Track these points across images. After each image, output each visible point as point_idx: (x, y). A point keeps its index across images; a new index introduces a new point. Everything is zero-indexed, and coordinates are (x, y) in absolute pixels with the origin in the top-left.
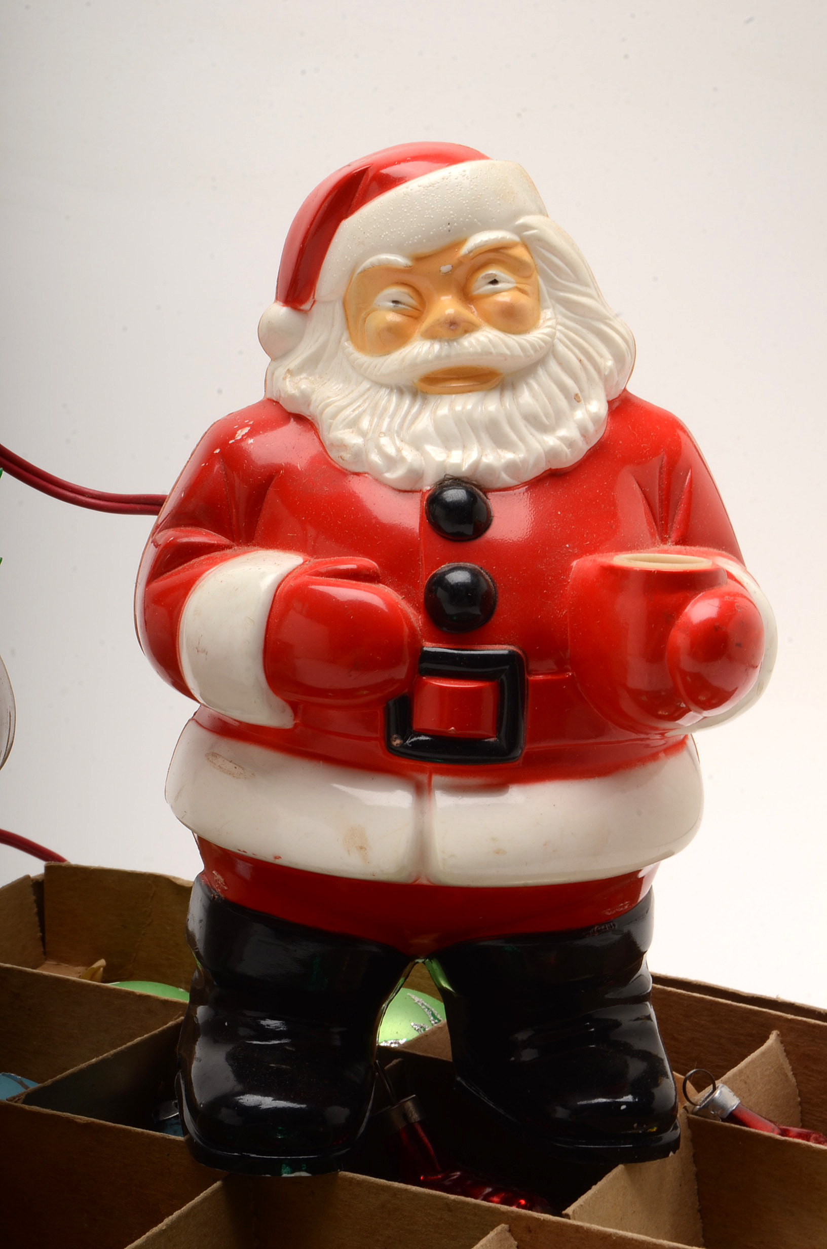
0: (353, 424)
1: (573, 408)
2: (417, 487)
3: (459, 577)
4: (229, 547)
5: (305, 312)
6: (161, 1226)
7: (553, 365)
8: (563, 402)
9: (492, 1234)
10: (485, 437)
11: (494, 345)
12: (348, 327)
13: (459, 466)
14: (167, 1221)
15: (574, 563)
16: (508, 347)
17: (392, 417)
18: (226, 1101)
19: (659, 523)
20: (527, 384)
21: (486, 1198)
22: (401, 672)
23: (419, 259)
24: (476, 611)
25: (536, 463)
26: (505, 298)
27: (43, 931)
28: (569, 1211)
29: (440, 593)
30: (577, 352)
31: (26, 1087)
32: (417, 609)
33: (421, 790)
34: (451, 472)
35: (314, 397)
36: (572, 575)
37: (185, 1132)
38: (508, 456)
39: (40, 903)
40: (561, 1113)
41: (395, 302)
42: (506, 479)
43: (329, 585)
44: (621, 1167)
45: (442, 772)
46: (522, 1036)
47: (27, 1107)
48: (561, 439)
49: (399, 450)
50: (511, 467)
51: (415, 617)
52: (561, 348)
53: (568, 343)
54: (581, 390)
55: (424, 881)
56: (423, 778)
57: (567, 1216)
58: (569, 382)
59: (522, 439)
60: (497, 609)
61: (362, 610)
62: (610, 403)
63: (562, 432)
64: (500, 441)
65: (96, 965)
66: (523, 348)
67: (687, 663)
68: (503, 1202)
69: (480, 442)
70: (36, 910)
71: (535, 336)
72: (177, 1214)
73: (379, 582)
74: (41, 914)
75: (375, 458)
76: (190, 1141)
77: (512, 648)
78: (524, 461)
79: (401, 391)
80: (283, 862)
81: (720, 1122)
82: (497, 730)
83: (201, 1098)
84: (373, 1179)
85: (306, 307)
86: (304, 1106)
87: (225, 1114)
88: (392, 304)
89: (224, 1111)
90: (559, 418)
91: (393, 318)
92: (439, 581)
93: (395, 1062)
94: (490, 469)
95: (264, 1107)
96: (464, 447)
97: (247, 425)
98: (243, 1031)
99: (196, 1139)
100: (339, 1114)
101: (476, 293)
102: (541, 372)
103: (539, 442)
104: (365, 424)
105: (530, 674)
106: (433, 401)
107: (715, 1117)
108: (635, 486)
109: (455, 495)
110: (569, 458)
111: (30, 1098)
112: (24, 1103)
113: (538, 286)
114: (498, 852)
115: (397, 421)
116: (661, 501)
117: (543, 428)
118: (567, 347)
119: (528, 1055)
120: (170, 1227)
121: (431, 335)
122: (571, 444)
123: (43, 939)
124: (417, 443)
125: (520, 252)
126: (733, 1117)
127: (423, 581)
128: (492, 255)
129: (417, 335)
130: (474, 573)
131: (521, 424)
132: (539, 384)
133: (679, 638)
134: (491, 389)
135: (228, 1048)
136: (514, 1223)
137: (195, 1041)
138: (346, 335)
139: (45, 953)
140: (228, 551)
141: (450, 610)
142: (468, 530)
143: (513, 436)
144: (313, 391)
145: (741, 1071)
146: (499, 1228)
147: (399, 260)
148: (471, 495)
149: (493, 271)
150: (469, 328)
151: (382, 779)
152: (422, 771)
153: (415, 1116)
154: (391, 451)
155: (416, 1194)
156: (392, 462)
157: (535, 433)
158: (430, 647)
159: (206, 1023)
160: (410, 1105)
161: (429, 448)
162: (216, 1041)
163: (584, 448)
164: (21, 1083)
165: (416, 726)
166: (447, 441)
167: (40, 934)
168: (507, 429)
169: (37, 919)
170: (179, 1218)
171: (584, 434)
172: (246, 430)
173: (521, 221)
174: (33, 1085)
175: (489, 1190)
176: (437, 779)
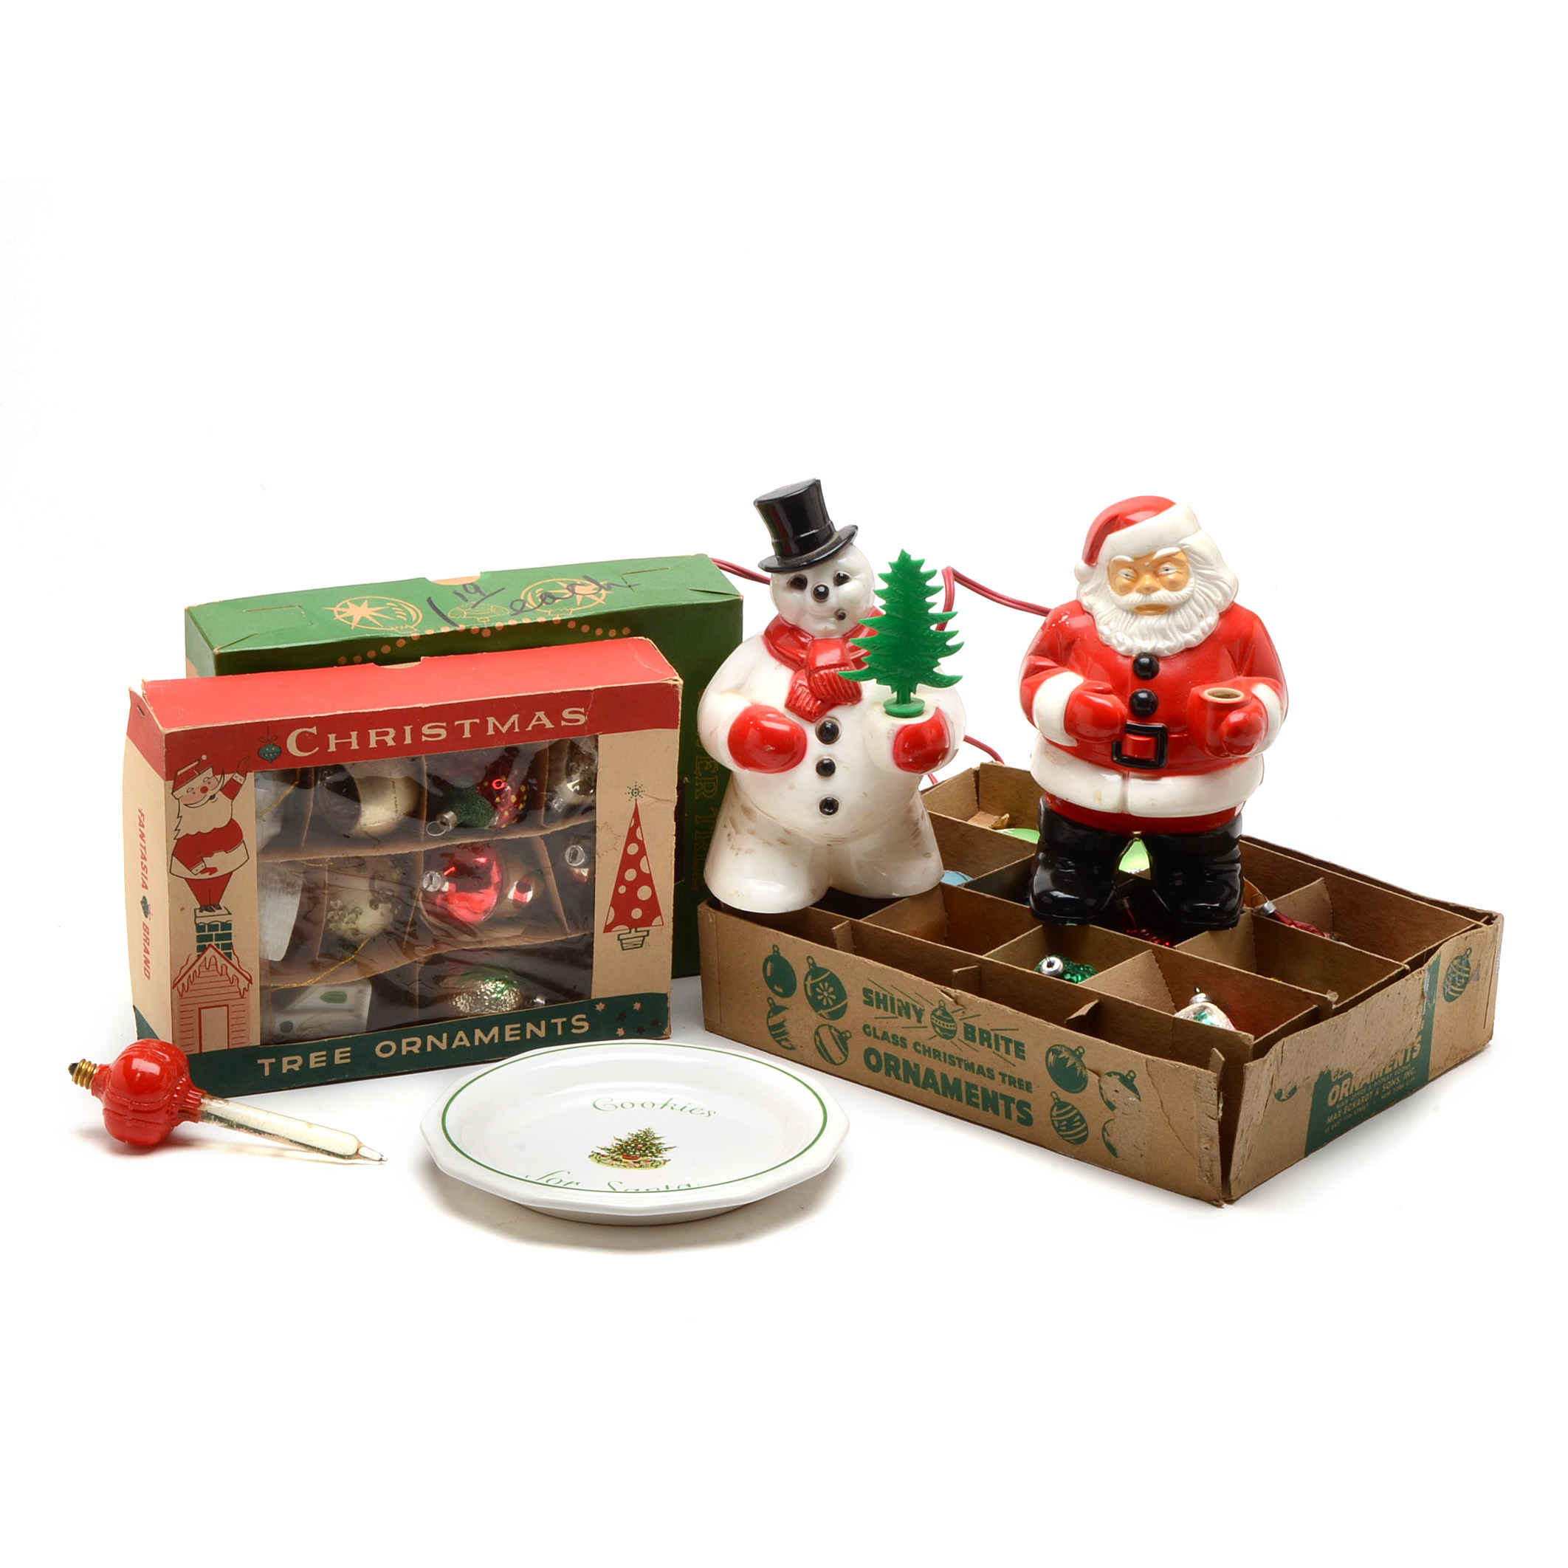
0: (1107, 624)
1: (1200, 621)
2: (1130, 655)
3: (1143, 695)
4: (1056, 667)
5: (1094, 567)
6: (1015, 940)
7: (1193, 604)
8: (1195, 619)
9: (1144, 953)
10: (1159, 636)
11: (1164, 598)
12: (1109, 578)
13: (1147, 648)
14: (1018, 938)
15: (1193, 689)
16: (1171, 598)
17: (1123, 623)
18: (1045, 893)
19: (1238, 667)
20: (1180, 612)
21: (1153, 941)
22: (1117, 730)
23: (1136, 559)
24: (1149, 709)
25: (1180, 647)
26: (1171, 577)
27: (978, 796)
28: (1176, 946)
29: (1135, 701)
30: (1204, 596)
31: (966, 879)
32: (1126, 706)
33: (1125, 777)
34: (1144, 651)
35: (1094, 607)
36: (1190, 695)
37: (1030, 905)
38: (1168, 644)
39: (977, 782)
40: (1185, 908)
41: (1127, 575)
42: (1167, 653)
43: (1093, 696)
44: (1207, 932)
45: (1134, 771)
46: (1177, 874)
47: (965, 889)
48: (1193, 636)
49: (1123, 639)
50: (1169, 649)
51: (1124, 709)
52: (1197, 595)
53: (1200, 592)
54: (1204, 612)
55: (1125, 812)
56: (1127, 772)
57: (1175, 948)
58: (1198, 610)
59: (1175, 636)
60: (1158, 709)
61: (1103, 706)
62: (1220, 614)
63: (1193, 633)
64: (1166, 637)
65: (1003, 818)
66: (1177, 598)
67: (1225, 738)
68: (1158, 943)
69: (1157, 637)
70: (974, 785)
71: (1184, 592)
72: (1022, 936)
73: (1112, 694)
74: (977, 787)
75: (1114, 642)
76: (1031, 908)
77: (1162, 724)
78: (1175, 646)
79: (1127, 612)
80: (1069, 801)
81: (1265, 917)
82: (1155, 757)
83: (1036, 891)
84: (1102, 929)
85: (1094, 564)
86: (1078, 898)
87: (1045, 899)
88: (1125, 576)
89: (1044, 897)
90: (1192, 626)
91: (1126, 581)
92: (1135, 696)
93: (1131, 880)
94: (1160, 650)
95: (1060, 896)
96: (1150, 640)
97: (1067, 614)
98: (1057, 865)
99: (1033, 907)
100: (1091, 902)
101: (1160, 573)
102: (1187, 605)
103: (1182, 637)
104: (1112, 625)
105: (1171, 734)
106: (1140, 617)
107: (1263, 915)
108: (1227, 652)
109: (1145, 660)
110: (1195, 643)
111: (967, 885)
112: (965, 887)
113: (1188, 569)
114: (1153, 805)
115: (1125, 625)
116: (1239, 658)
117: (1185, 631)
118: (1200, 595)
119: (1179, 883)
120: (1019, 940)
121: (1139, 591)
122: (1196, 637)
123: (978, 800)
124: (1131, 636)
125: (1181, 557)
126: (1273, 915)
127: (1129, 696)
128: (1168, 559)
129: (1134, 590)
130: (1149, 695)
131: (1175, 629)
132: (1185, 612)
133: (1224, 728)
134: (1165, 613)
135: (1050, 872)
136: (1155, 950)
137: (1037, 867)
138: (1108, 582)
139: (978, 808)
140: (1056, 669)
141: (1138, 708)
142: (1149, 674)
143: (1171, 635)
144: (1094, 604)
145: (1290, 896)
146: (1148, 951)
147: (1129, 559)
148: (1151, 661)
149: (1167, 566)
150: (1154, 590)
151: (1110, 771)
152: (1126, 769)
153: (1127, 906)
154: (1121, 640)
155: (1119, 936)
156: (1121, 644)
157: (1181, 633)
158: (1129, 722)
159: (1042, 859)
160: (1125, 901)
161: (1135, 639)
162: (1046, 868)
163: (1204, 638)
164: (963, 877)
165: (1123, 753)
166: (1143, 637)
167: (976, 798)
168: (1169, 632)
169: (975, 790)
170: (1023, 938)
171: (1204, 633)
172: (1066, 617)
173: (1181, 542)
174: (970, 879)
175: (1155, 938)
176: (1131, 773)
